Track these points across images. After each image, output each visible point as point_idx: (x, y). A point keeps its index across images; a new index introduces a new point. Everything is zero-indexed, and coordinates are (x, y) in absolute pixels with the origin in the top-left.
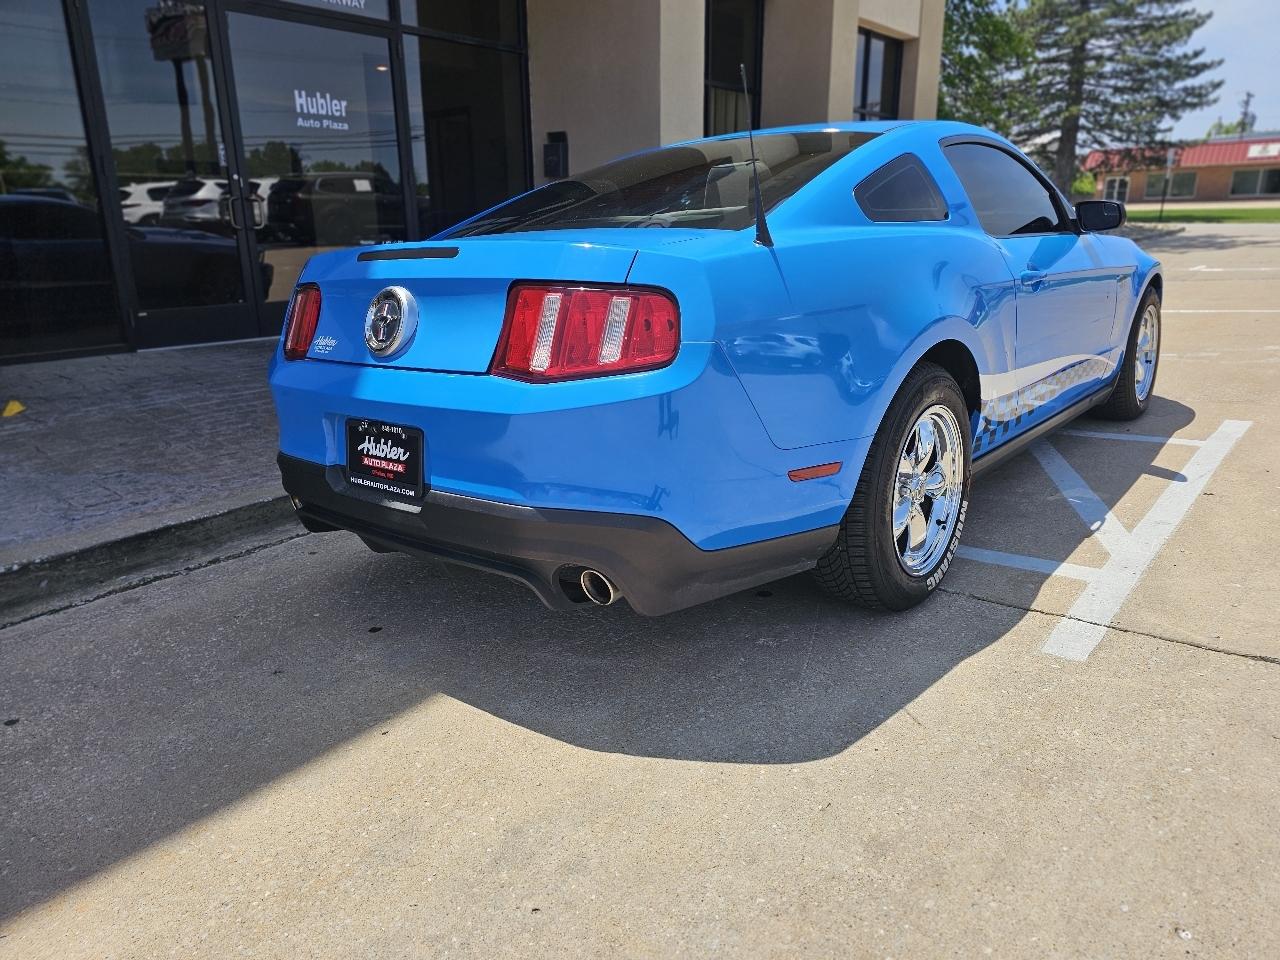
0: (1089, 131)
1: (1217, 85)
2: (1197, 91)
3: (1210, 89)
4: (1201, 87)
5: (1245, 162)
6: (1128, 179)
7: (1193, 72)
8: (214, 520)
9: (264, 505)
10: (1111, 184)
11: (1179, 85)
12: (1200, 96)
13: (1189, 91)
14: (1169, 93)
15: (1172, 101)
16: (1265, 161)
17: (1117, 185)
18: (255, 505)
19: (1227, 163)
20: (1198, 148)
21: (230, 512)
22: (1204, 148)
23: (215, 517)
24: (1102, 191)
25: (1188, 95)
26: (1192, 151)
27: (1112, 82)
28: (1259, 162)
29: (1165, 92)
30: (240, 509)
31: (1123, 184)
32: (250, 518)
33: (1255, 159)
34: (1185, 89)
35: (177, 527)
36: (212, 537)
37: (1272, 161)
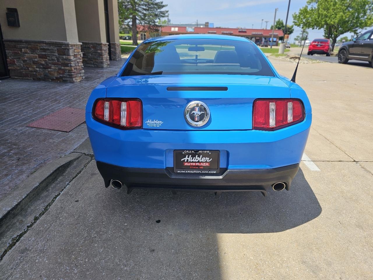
0: (140, 20)
1: (167, 12)
2: (163, 13)
3: (166, 12)
4: (164, 12)
5: (171, 32)
6: (145, 34)
7: (161, 7)
8: (23, 201)
9: (37, 187)
10: (142, 34)
11: (159, 10)
12: (164, 14)
13: (161, 12)
14: (157, 12)
15: (157, 14)
16: (175, 32)
17: (143, 35)
18: (34, 189)
19: (167, 32)
20: (165, 28)
21: (27, 195)
22: (166, 27)
23: (23, 199)
24: (140, 36)
25: (161, 13)
26: (163, 28)
27: (142, 7)
28: (174, 32)
29: (156, 12)
30: (30, 192)
31: (145, 35)
32: (33, 195)
33: (173, 31)
34: (160, 12)
35: (12, 210)
36: (23, 209)
37: (177, 32)
